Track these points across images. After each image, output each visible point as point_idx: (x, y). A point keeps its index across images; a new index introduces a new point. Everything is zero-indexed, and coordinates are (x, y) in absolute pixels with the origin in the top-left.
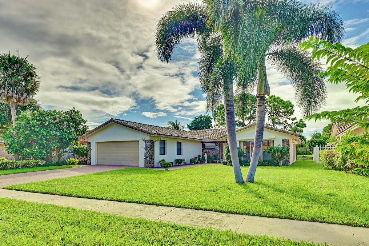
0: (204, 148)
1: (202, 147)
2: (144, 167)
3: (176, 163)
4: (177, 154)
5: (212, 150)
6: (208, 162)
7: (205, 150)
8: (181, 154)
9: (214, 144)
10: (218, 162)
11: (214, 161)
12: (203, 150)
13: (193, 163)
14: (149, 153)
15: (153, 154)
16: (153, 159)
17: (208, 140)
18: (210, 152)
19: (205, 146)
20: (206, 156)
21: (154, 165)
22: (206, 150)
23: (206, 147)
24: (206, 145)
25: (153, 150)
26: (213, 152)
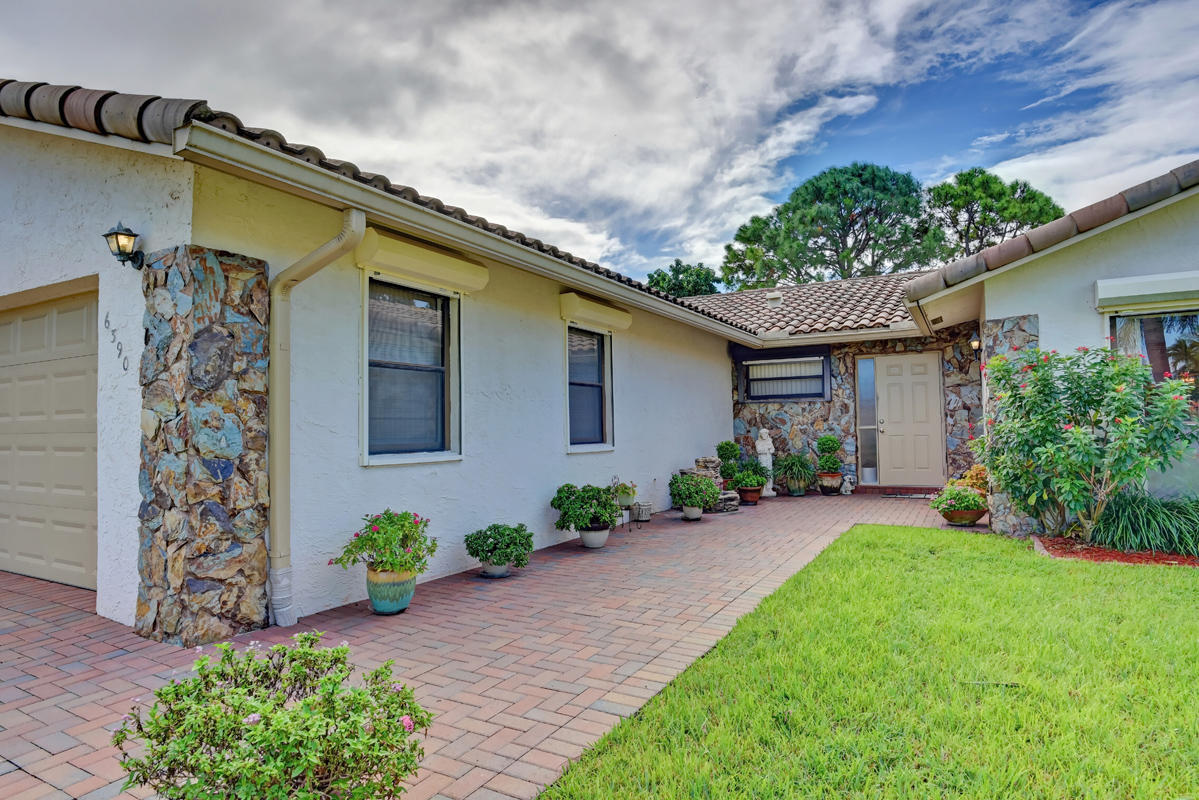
0: (747, 390)
1: (735, 388)
2: (130, 622)
3: (562, 525)
4: (571, 444)
5: (797, 408)
6: (784, 493)
7: (754, 407)
8: (602, 440)
9: (812, 366)
10: (848, 487)
11: (828, 482)
12: (736, 403)
13: (697, 512)
14: (184, 432)
15: (262, 442)
16: (264, 510)
17: (778, 337)
18: (786, 417)
19: (749, 381)
20: (765, 447)
21: (278, 597)
22: (754, 409)
23: (757, 389)
24: (759, 370)
25: (262, 401)
26: (809, 418)
